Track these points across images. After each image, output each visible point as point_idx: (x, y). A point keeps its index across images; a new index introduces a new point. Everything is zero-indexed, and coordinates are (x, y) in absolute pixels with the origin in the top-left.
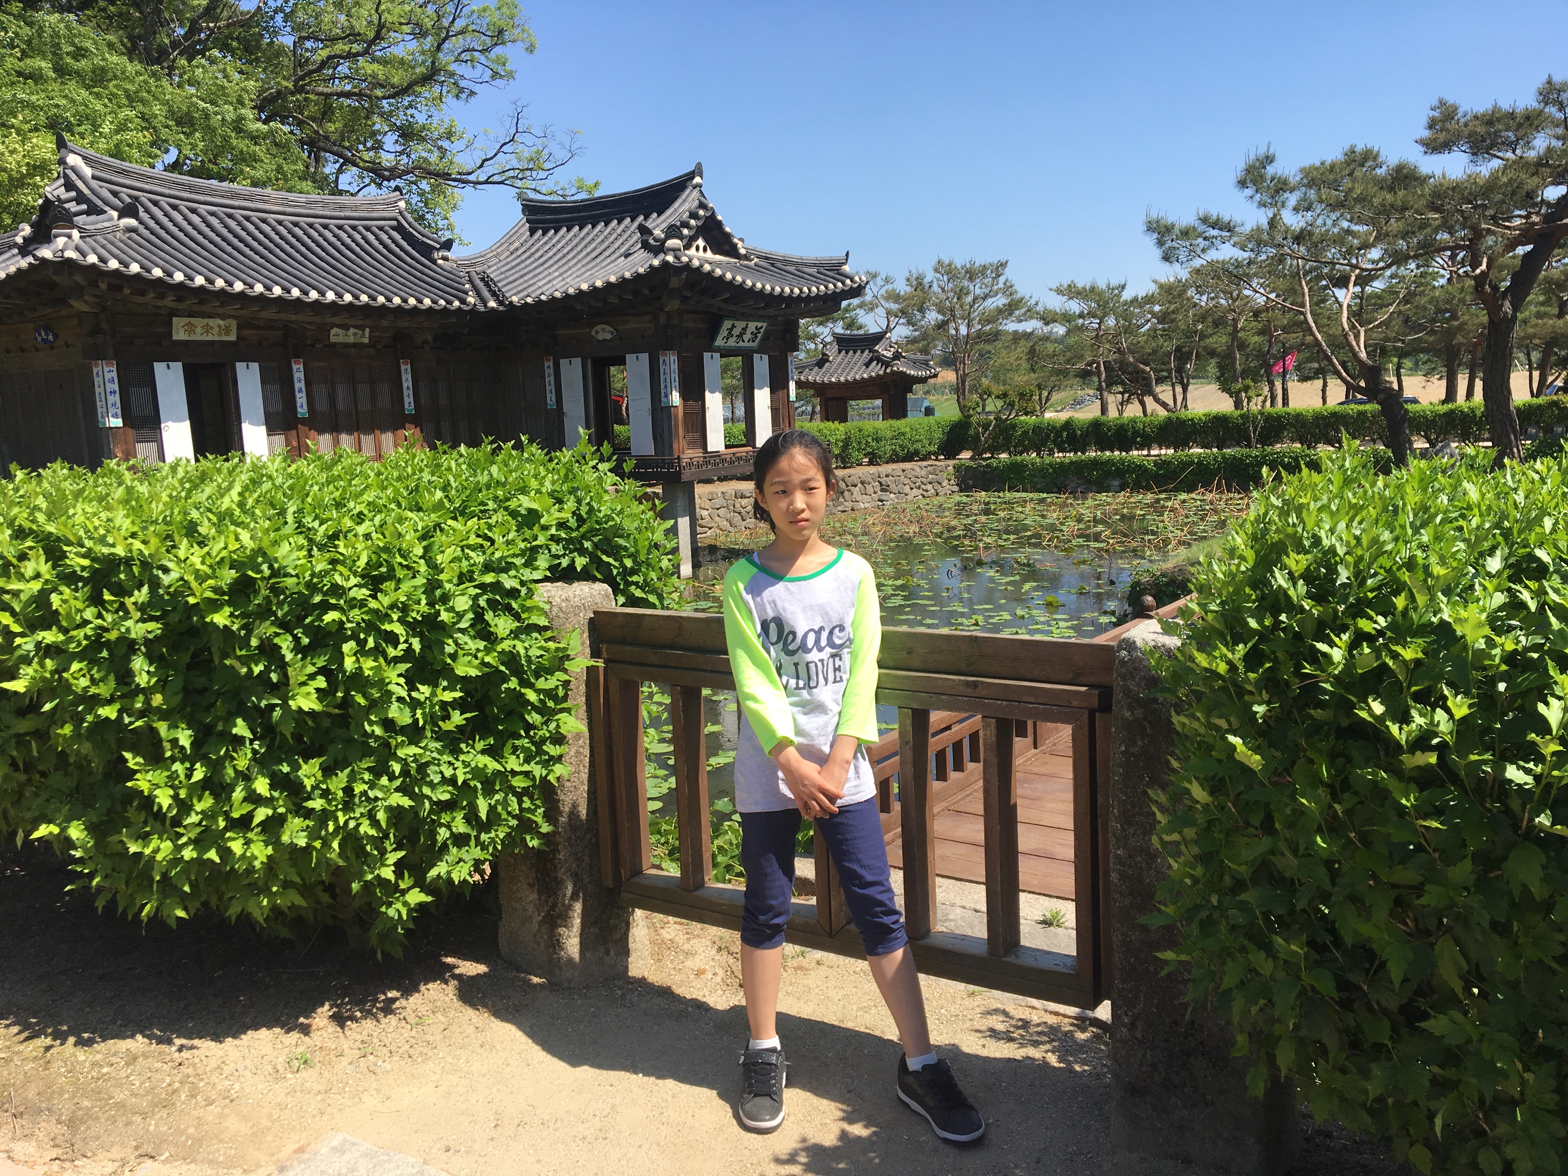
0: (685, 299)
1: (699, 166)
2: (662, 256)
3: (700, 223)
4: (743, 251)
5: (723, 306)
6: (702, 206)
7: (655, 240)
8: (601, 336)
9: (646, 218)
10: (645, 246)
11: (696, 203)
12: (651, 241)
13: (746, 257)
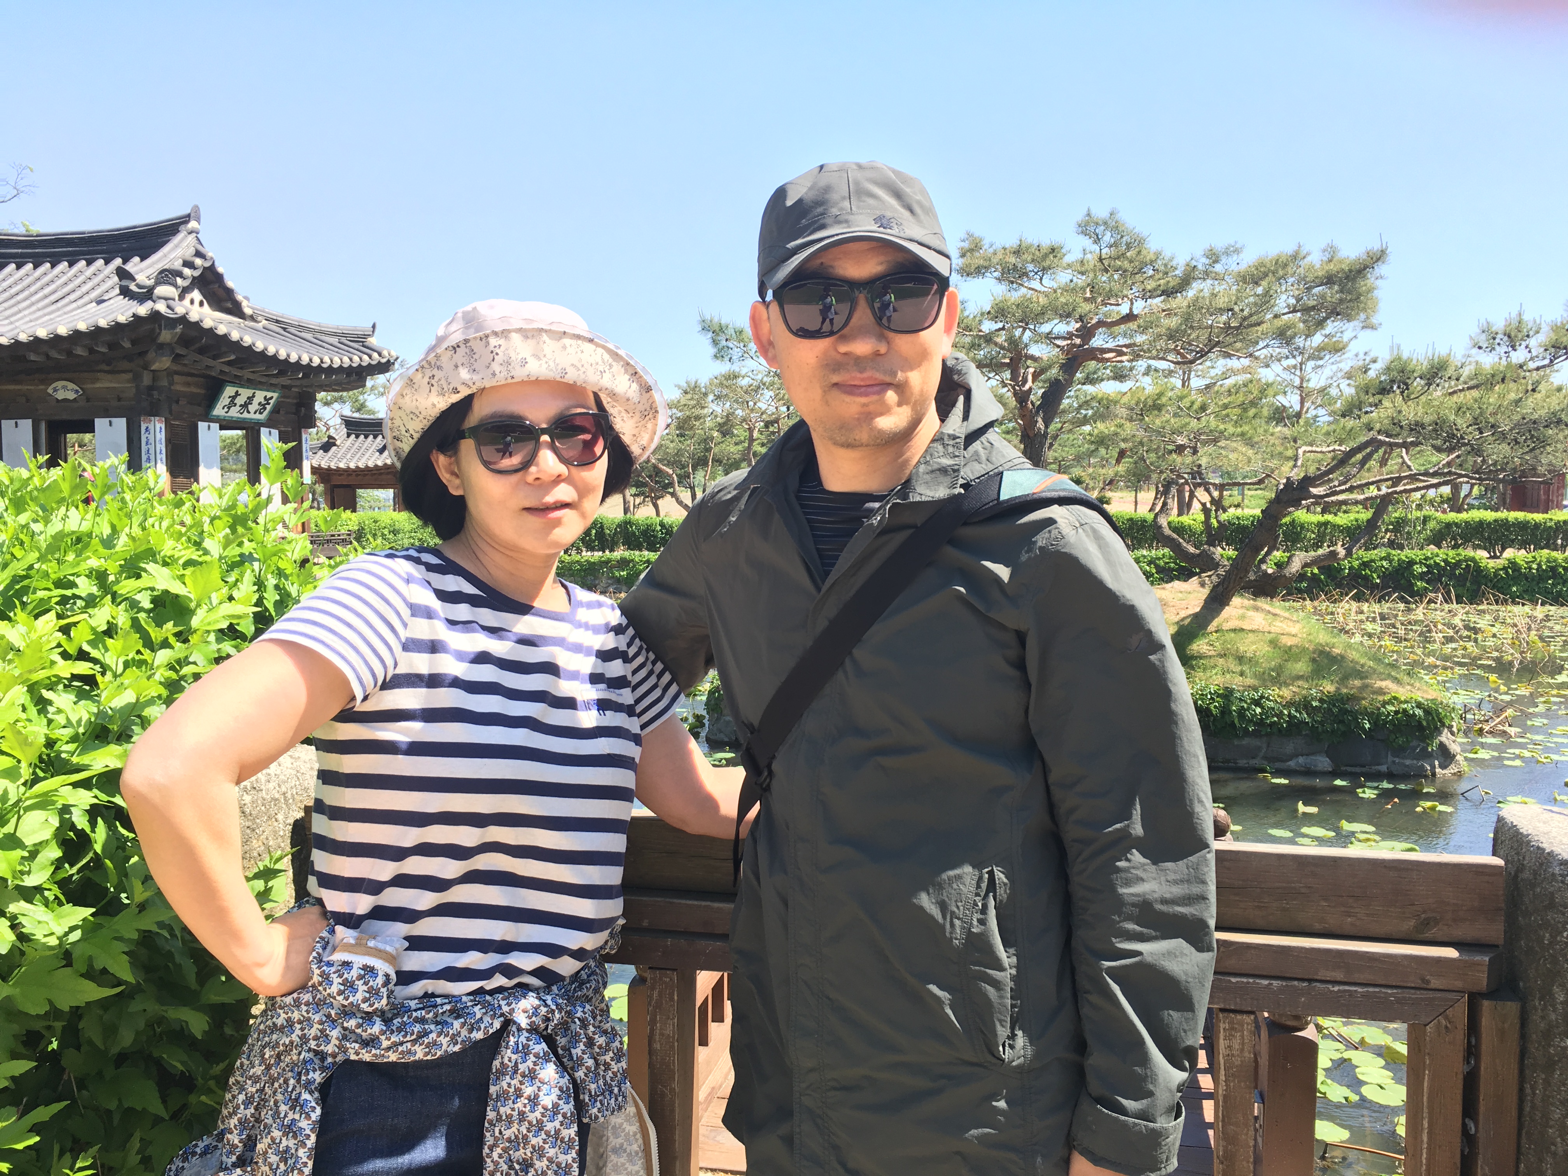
0: (177, 358)
1: (196, 209)
2: (149, 304)
3: (197, 273)
4: (248, 311)
5: (226, 369)
6: (199, 254)
7: (139, 286)
8: (61, 395)
9: (125, 261)
10: (125, 292)
11: (192, 251)
12: (133, 287)
13: (252, 318)
